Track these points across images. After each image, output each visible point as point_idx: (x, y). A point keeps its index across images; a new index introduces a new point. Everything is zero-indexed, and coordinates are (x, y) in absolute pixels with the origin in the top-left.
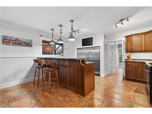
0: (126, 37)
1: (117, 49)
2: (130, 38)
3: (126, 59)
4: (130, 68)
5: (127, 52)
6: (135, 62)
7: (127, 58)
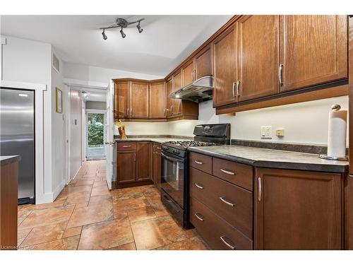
0: (116, 81)
1: (83, 111)
2: (123, 87)
3: (115, 137)
4: (127, 157)
5: (117, 118)
6: (136, 142)
7: (118, 134)
